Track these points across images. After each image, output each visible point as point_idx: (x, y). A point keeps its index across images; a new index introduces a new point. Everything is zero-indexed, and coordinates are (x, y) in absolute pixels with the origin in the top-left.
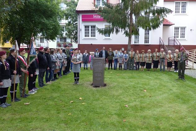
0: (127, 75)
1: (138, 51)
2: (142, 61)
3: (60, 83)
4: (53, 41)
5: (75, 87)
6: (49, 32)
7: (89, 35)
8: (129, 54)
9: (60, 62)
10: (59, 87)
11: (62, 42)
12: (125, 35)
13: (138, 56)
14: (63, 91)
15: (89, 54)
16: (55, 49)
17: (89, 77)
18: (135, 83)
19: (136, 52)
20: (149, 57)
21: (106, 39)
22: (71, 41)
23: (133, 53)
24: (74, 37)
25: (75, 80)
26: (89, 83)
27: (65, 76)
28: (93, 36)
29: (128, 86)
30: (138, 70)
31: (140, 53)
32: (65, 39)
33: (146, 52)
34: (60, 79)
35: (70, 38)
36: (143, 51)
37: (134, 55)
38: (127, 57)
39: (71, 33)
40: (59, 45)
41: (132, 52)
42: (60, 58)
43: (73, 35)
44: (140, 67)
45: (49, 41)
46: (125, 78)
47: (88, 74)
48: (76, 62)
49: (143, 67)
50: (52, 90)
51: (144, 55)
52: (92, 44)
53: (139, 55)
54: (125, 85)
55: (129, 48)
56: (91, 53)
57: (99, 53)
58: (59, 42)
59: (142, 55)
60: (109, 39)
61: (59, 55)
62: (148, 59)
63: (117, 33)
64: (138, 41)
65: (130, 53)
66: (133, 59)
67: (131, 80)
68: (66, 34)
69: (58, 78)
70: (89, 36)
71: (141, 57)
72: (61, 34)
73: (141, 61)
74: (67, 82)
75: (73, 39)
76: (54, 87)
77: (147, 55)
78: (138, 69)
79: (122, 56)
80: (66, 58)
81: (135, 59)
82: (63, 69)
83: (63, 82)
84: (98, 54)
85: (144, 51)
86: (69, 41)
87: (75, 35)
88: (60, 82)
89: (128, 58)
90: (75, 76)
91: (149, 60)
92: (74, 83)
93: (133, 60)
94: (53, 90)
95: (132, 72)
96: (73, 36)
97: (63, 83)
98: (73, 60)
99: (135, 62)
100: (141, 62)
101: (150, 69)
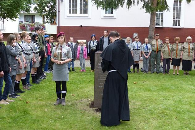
0: (152, 83)
1: (167, 39)
2: (175, 58)
3: (27, 103)
4: (13, 20)
5: (58, 111)
6: (5, 3)
7: (76, 10)
8: (152, 45)
9: (26, 59)
10: (26, 112)
11: (28, 23)
12: (144, 10)
13: (168, 48)
14: (34, 122)
15: (78, 44)
16: (16, 35)
17: (82, 88)
18: (175, 102)
19: (164, 42)
20: (189, 49)
21: (105, 18)
22: (43, 22)
23: (160, 42)
24: (49, 15)
25: (59, 96)
26: (84, 101)
27: (35, 85)
28: (84, 13)
29: (165, 109)
30: (167, 73)
31: (172, 42)
32: (33, 17)
33: (183, 41)
34: (26, 93)
35: (41, 15)
36: (177, 40)
37: (161, 46)
38: (149, 49)
39: (44, 7)
40: (22, 28)
41: (157, 40)
42: (26, 52)
43: (46, 11)
44: (172, 67)
45: (5, 20)
46: (150, 90)
47: (80, 81)
48: (62, 60)
49: (178, 68)
50: (10, 120)
51: (180, 46)
52: (81, 26)
53: (170, 46)
54: (157, 107)
55: (152, 33)
56: (79, 41)
57: (98, 43)
58: (23, 23)
59: (175, 47)
60: (112, 18)
61: (24, 45)
62: (187, 54)
63: (129, 6)
64: (162, 21)
65: (154, 42)
66: (159, 53)
67: (165, 94)
68: (35, 9)
69: (22, 90)
70: (76, 13)
71: (173, 50)
72: (27, 9)
73: (173, 57)
74: (40, 100)
75: (47, 17)
76: (15, 111)
77: (186, 45)
78: (167, 71)
79: (139, 47)
80: (38, 51)
81: (162, 53)
82: (33, 72)
83: (33, 100)
84: (95, 44)
85: (178, 38)
86: (39, 20)
87: (50, 10)
88: (28, 100)
89: (151, 51)
90: (58, 89)
91: (189, 56)
92: (55, 103)
93: (160, 56)
94: (14, 119)
95: (159, 77)
96: (46, 13)
97: (34, 102)
98: (55, 56)
99: (162, 58)
100: (173, 59)
101: (189, 72)
